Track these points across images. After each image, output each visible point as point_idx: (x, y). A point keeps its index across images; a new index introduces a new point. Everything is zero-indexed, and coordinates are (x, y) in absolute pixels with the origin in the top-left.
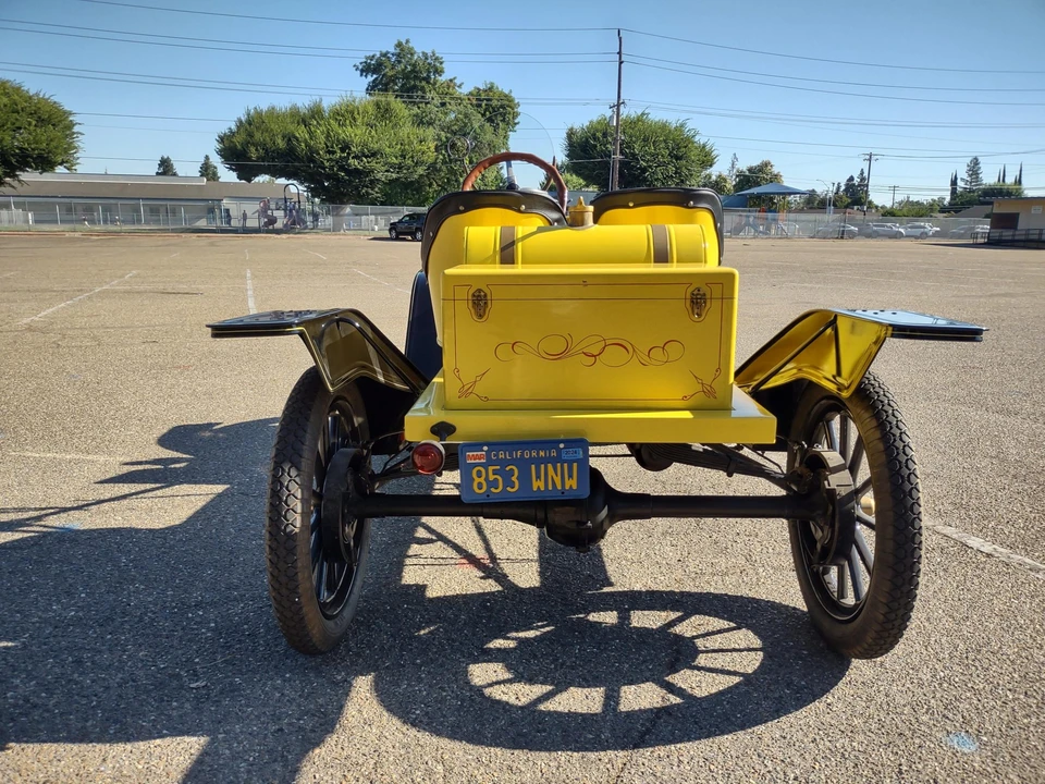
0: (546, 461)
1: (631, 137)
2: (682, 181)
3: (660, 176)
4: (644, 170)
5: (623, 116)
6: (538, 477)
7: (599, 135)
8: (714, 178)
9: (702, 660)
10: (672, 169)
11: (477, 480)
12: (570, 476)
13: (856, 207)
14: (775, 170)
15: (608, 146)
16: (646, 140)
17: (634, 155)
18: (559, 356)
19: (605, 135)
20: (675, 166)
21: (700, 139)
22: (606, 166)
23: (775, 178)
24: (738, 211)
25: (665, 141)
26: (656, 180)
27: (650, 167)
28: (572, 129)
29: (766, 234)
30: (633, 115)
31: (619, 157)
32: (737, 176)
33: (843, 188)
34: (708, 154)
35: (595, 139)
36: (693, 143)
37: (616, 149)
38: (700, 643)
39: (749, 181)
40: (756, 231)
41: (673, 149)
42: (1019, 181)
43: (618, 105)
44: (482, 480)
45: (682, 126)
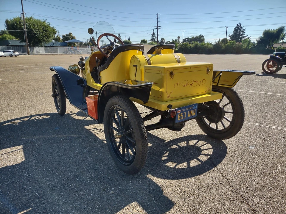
0: (190, 110)
1: (29, 24)
2: (48, 38)
3: (41, 36)
4: (35, 34)
5: (25, 17)
6: (189, 114)
7: (18, 22)
8: (56, 37)
9: (203, 152)
10: (44, 34)
11: (179, 117)
12: (194, 112)
13: (94, 46)
14: (73, 35)
15: (22, 26)
16: (34, 25)
17: (31, 29)
18: (186, 85)
19: (20, 22)
20: (45, 33)
21: (51, 26)
22: (22, 32)
23: (74, 38)
24: (65, 47)
25: (41, 26)
26: (40, 37)
27: (37, 33)
28: (7, 20)
29: (75, 53)
30: (28, 17)
31: (26, 30)
32: (63, 37)
33: (89, 41)
34: (54, 30)
35: (16, 24)
36: (50, 26)
37: (25, 27)
38: (202, 148)
39: (66, 38)
40: (71, 52)
41: (44, 28)
42: (129, 40)
43: (23, 13)
44: (180, 117)
45: (45, 21)
